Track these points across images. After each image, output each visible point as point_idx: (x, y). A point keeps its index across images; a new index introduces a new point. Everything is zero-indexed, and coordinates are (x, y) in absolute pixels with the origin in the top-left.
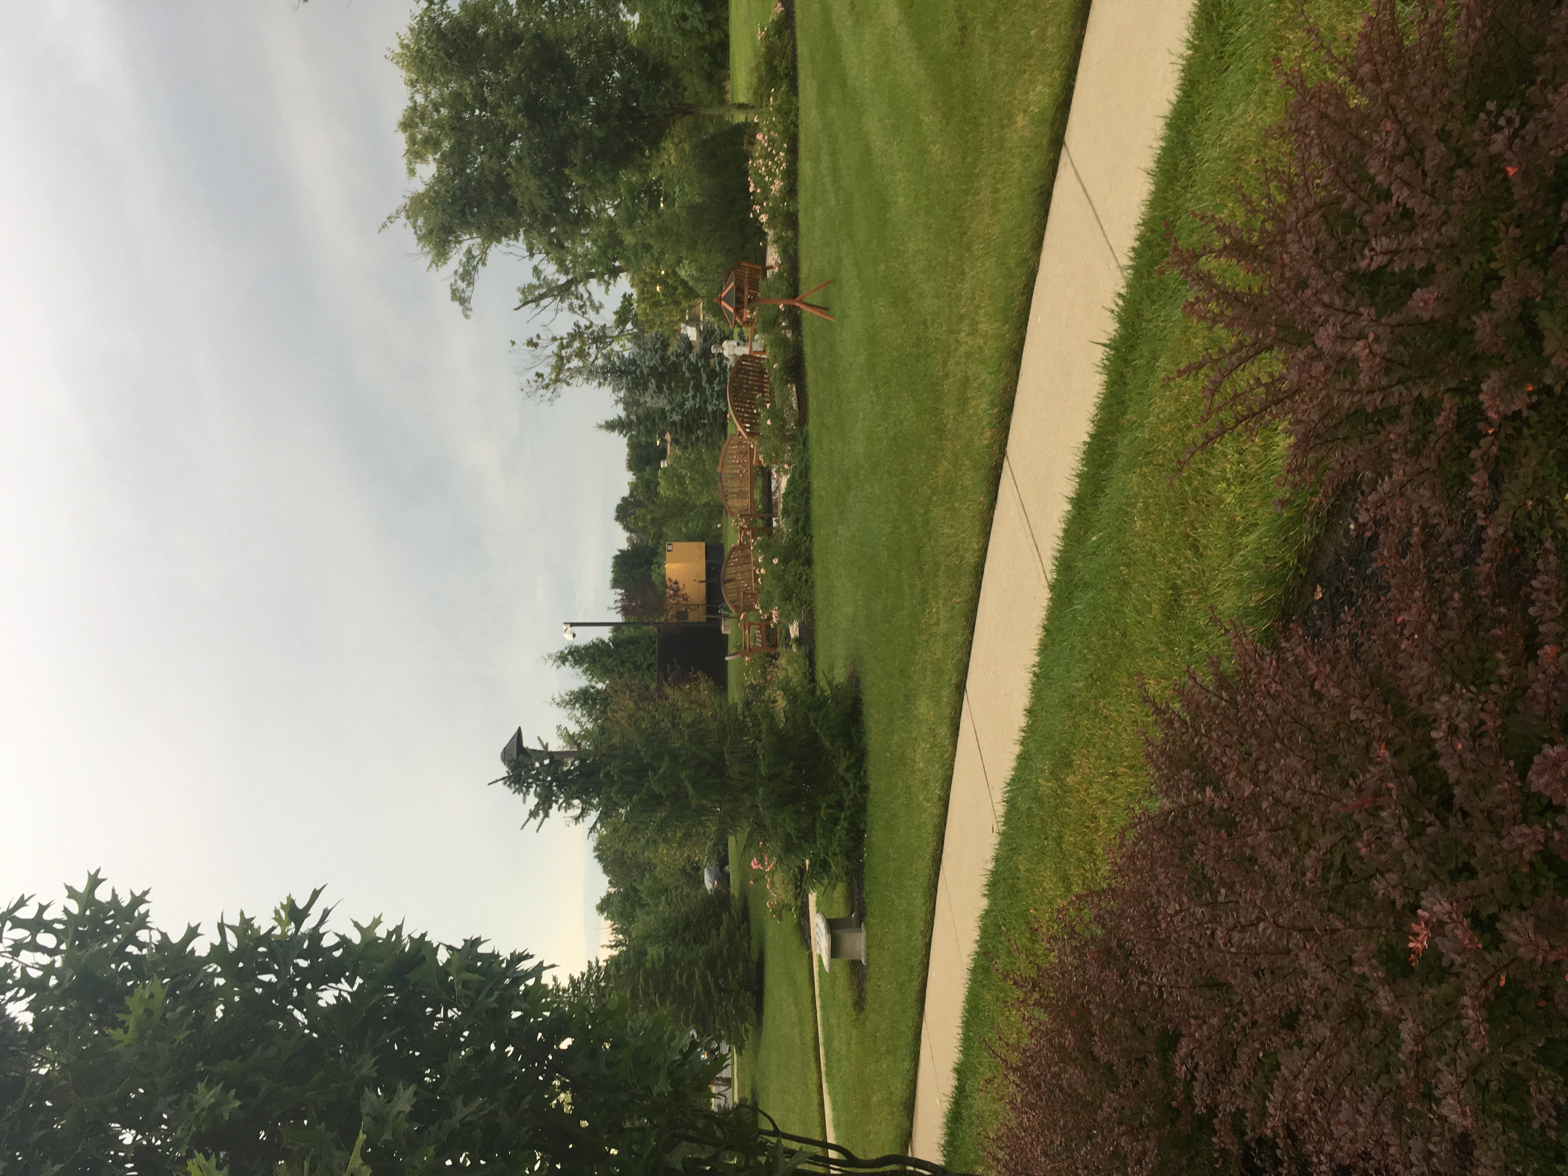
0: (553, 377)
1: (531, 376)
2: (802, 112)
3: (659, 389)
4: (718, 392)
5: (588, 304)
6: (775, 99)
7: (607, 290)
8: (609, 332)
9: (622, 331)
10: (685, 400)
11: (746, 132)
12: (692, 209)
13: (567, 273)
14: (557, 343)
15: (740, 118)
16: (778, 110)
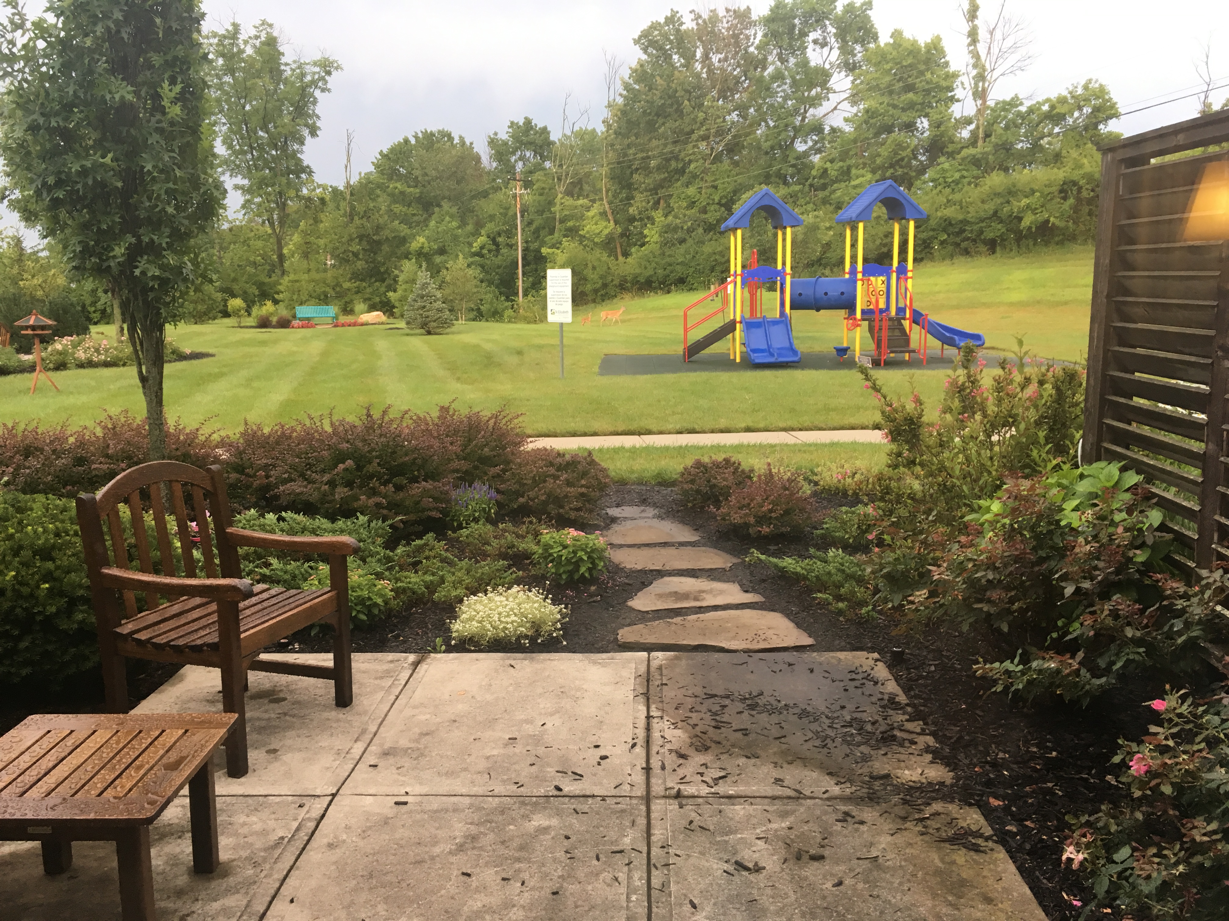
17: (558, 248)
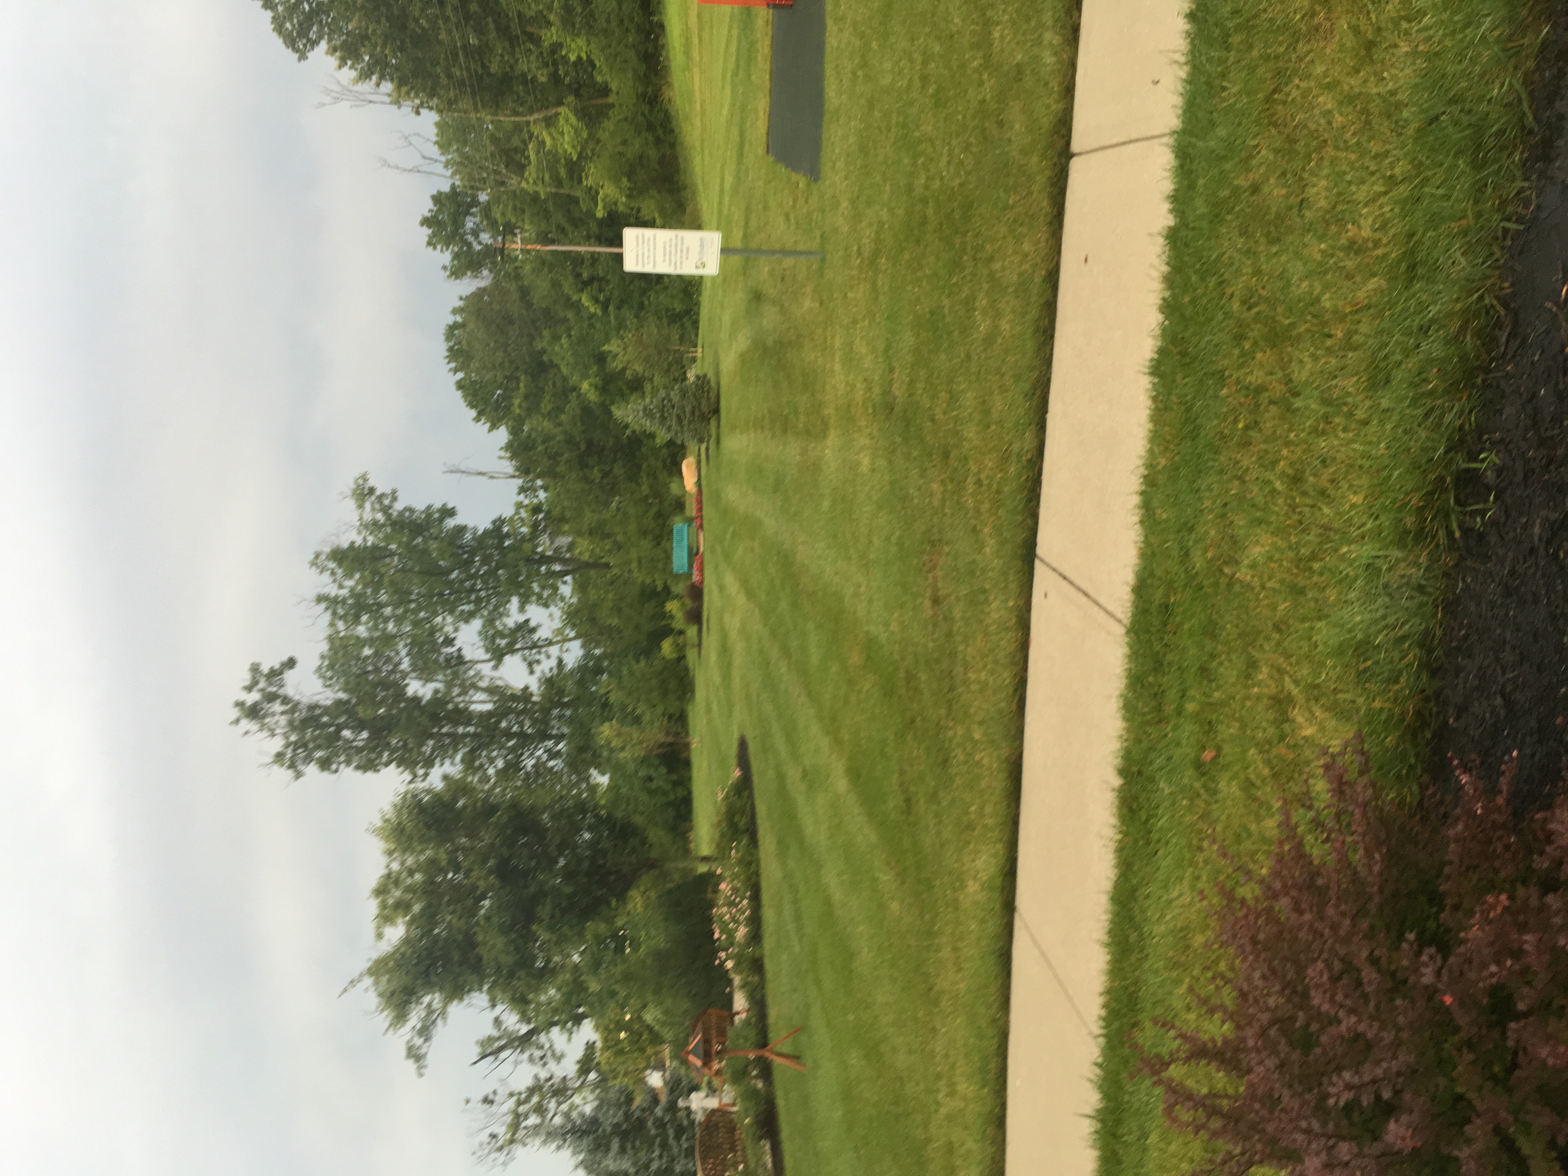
0: (508, 1136)
1: (484, 1136)
2: (763, 865)
3: (623, 1150)
4: (687, 1149)
5: (549, 1054)
6: (737, 852)
7: (569, 1039)
8: (570, 1084)
9: (583, 1083)
10: (651, 1161)
11: (709, 881)
12: (659, 956)
13: (529, 1022)
14: (515, 1099)
15: (702, 868)
16: (740, 861)
17: (597, 193)
